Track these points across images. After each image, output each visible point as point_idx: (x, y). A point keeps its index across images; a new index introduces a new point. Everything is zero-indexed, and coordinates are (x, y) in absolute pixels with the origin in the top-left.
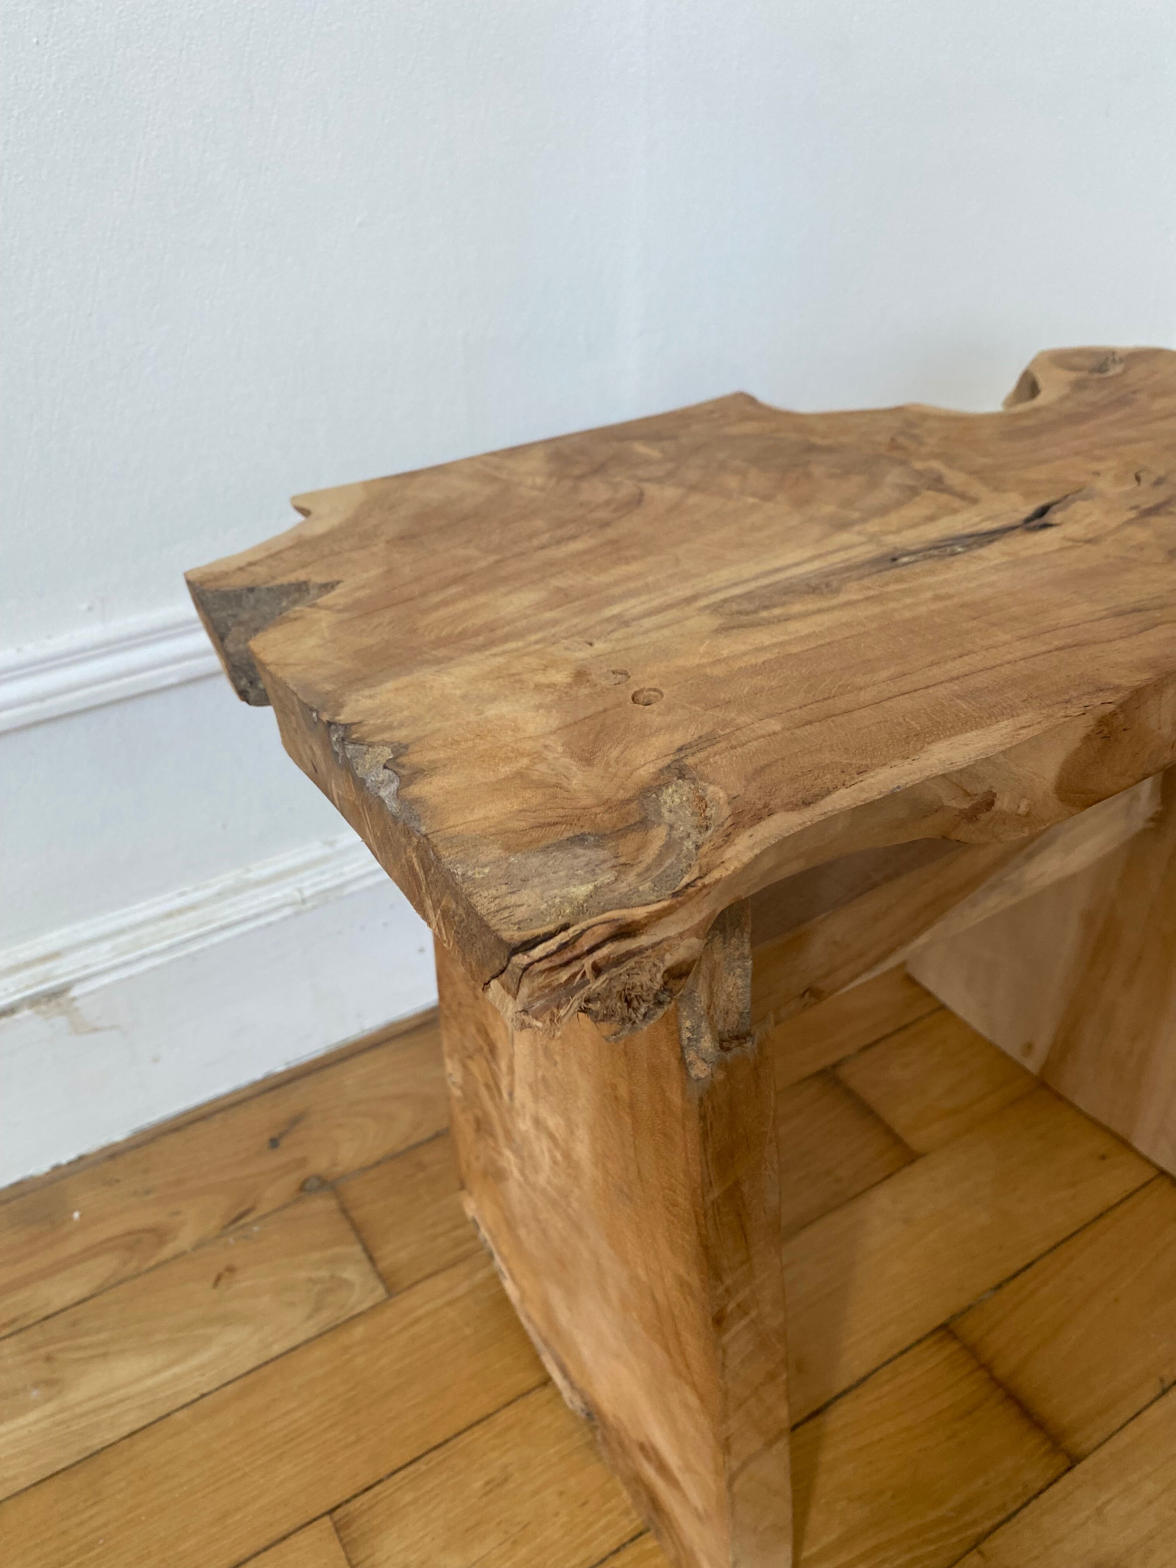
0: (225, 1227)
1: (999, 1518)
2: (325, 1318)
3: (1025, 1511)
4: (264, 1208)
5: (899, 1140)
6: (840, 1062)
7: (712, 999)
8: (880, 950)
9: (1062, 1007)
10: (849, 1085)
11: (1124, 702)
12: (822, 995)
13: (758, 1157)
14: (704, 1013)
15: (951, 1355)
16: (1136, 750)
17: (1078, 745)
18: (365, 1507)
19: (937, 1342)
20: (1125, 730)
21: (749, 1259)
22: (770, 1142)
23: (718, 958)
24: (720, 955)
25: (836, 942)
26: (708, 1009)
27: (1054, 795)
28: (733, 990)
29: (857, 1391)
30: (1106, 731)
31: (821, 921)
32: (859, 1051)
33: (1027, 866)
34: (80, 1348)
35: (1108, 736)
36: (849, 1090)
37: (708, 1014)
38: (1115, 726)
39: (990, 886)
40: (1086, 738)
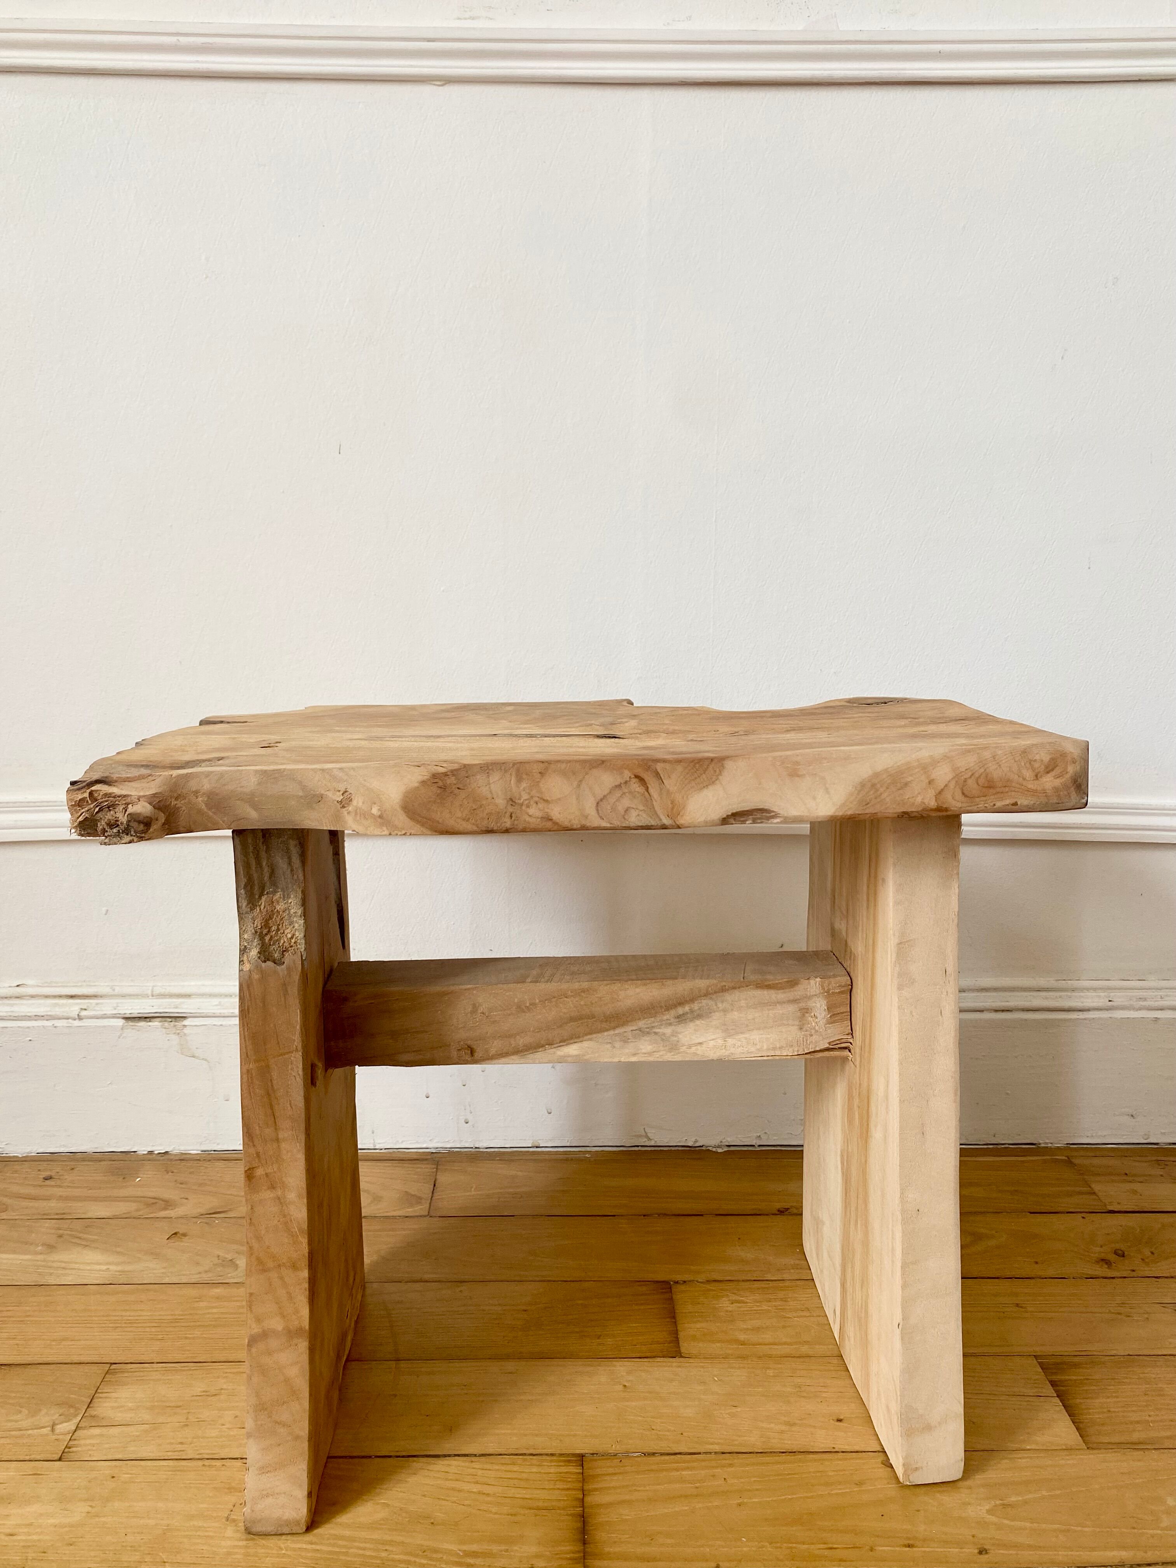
0: (203, 1215)
4: (229, 1214)
5: (676, 1340)
6: (685, 1282)
7: (269, 931)
8: (527, 1039)
9: (840, 1262)
10: (674, 1297)
11: (455, 770)
12: (476, 1055)
13: (286, 1056)
14: (256, 932)
15: (566, 1473)
16: (475, 807)
17: (416, 785)
18: (132, 1370)
19: (565, 1461)
20: (458, 788)
21: (277, 1140)
22: (297, 1050)
23: (278, 907)
24: (280, 907)
25: (483, 1013)
26: (261, 933)
27: (402, 812)
28: (292, 938)
29: (473, 1459)
30: (441, 784)
31: (469, 989)
32: (708, 1281)
33: (680, 1028)
34: (80, 1238)
35: (444, 788)
36: (671, 1299)
37: (262, 937)
38: (448, 783)
39: (640, 1030)
40: (423, 783)
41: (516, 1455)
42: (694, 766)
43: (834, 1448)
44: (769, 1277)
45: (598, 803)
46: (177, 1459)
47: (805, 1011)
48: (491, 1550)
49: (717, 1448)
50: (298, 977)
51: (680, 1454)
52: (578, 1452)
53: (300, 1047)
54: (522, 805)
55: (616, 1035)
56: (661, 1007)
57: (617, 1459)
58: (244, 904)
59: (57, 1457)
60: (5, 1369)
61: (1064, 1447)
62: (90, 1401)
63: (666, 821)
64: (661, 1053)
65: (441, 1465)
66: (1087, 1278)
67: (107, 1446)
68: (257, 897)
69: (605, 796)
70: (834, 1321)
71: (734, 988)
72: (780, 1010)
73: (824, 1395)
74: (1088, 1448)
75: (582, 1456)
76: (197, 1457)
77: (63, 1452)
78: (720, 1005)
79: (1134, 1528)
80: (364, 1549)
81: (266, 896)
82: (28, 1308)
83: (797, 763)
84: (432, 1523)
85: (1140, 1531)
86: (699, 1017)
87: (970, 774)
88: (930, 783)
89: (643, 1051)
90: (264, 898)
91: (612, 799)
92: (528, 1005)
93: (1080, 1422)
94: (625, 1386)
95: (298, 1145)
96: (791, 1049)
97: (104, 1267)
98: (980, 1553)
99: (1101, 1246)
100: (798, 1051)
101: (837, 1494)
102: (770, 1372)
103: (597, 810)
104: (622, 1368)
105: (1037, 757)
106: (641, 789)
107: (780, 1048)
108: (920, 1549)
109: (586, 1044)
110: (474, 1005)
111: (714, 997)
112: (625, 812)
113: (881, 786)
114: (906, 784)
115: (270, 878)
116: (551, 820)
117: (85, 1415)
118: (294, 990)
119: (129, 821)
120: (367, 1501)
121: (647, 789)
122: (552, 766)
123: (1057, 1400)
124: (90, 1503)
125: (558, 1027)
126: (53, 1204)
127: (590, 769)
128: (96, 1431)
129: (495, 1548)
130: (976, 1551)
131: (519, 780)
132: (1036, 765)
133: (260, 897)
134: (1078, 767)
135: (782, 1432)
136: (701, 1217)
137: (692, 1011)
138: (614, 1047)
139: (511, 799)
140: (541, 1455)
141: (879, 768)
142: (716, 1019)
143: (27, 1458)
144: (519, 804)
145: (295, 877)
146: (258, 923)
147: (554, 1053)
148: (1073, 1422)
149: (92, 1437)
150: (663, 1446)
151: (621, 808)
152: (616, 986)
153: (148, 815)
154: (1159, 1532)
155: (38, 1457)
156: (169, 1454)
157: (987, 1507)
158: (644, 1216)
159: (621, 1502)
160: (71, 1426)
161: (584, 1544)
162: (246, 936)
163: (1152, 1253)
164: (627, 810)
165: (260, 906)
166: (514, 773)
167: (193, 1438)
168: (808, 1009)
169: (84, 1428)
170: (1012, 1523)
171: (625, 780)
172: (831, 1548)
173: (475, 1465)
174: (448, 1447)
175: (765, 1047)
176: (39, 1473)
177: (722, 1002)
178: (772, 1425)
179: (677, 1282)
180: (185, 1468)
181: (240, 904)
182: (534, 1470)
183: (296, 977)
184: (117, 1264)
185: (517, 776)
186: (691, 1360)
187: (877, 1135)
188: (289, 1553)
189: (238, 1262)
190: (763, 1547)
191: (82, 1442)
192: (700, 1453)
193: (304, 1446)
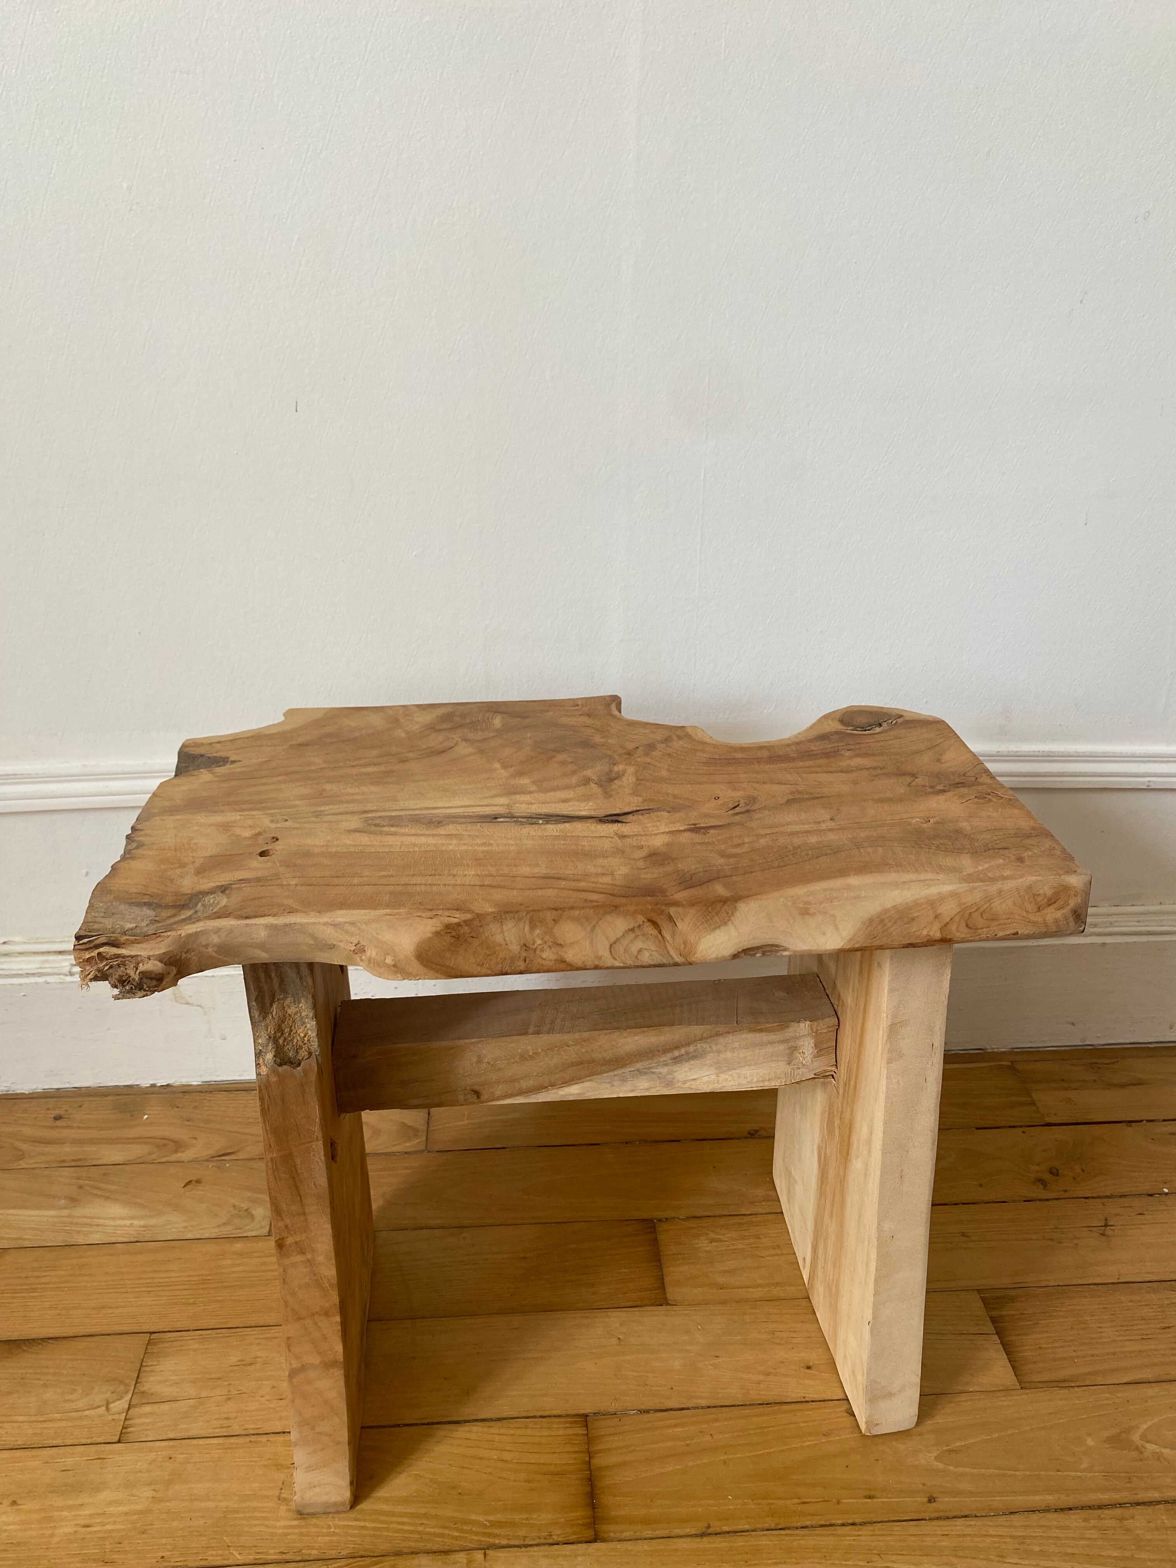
0: (213, 1157)
1: (516, 1542)
2: (227, 1230)
3: (536, 1549)
4: (241, 1156)
5: (663, 1287)
6: (667, 1219)
7: (282, 1034)
8: (531, 1083)
9: (813, 1228)
10: (659, 1237)
11: (468, 920)
12: (482, 1097)
13: (308, 1145)
14: (270, 1038)
15: (573, 1435)
16: (488, 953)
17: (430, 935)
18: (171, 1339)
19: (571, 1423)
20: (472, 937)
21: (304, 1214)
22: (317, 1139)
23: (289, 1011)
24: (291, 1010)
25: (488, 1063)
26: (275, 1037)
27: (416, 961)
28: (305, 1036)
29: (492, 1423)
30: (454, 933)
31: (473, 1043)
32: (687, 1218)
33: (676, 1068)
34: (99, 1188)
35: (457, 937)
36: (656, 1240)
37: (275, 1041)
38: (462, 932)
39: (638, 1070)
40: (437, 933)
41: (528, 1417)
42: (707, 909)
43: (804, 1397)
44: (744, 1212)
45: (611, 946)
46: (225, 1436)
47: (793, 1049)
48: (514, 1519)
49: (704, 1402)
50: (314, 1077)
51: (671, 1410)
52: (582, 1412)
53: (320, 1135)
54: (535, 950)
55: (615, 1075)
56: (658, 1051)
57: (617, 1417)
58: (256, 1014)
59: (116, 1439)
60: (53, 1344)
61: (1001, 1388)
62: (136, 1375)
63: (678, 959)
64: (658, 1089)
65: (462, 1432)
66: (1025, 1201)
67: (160, 1424)
68: (268, 1005)
69: (618, 939)
70: (804, 1266)
71: (729, 1033)
72: (770, 1049)
73: (795, 1341)
74: (1022, 1388)
75: (586, 1416)
76: (244, 1433)
77: (121, 1433)
78: (714, 1048)
79: (1058, 1471)
80: (403, 1523)
81: (277, 1003)
82: (63, 1273)
83: (809, 903)
84: (460, 1494)
85: (1065, 1473)
86: (694, 1057)
87: (976, 908)
88: (936, 917)
89: (641, 1088)
90: (275, 1006)
91: (625, 942)
92: (531, 1054)
93: (1016, 1361)
94: (619, 1339)
95: (324, 1216)
96: (779, 1081)
97: (128, 1222)
98: (930, 1501)
99: (1038, 1165)
100: (785, 1082)
101: (809, 1446)
102: (747, 1318)
103: (611, 952)
104: (615, 1318)
105: (1041, 892)
106: (655, 932)
107: (769, 1080)
108: (879, 1500)
109: (587, 1084)
110: (479, 1057)
111: (709, 1041)
112: (638, 952)
113: (889, 921)
114: (913, 919)
115: (280, 986)
116: (565, 962)
117: (136, 1391)
118: (312, 1090)
119: (141, 979)
120: (400, 1473)
121: (660, 932)
122: (565, 913)
123: (996, 1337)
124: (153, 1487)
125: (560, 1071)
126: (67, 1149)
127: (604, 915)
128: (148, 1409)
129: (517, 1517)
130: (926, 1500)
131: (533, 928)
132: (1039, 899)
133: (271, 1005)
134: (1079, 900)
135: (759, 1383)
136: (677, 1143)
137: (687, 1053)
138: (613, 1085)
139: (525, 945)
140: (550, 1416)
141: (889, 905)
142: (710, 1058)
143: (89, 1441)
144: (532, 949)
145: (305, 983)
146: (271, 1030)
147: (557, 1093)
148: (1010, 1361)
149: (146, 1415)
150: (656, 1403)
151: (634, 949)
152: (615, 1035)
153: (161, 971)
154: (1079, 1474)
155: (99, 1440)
156: (217, 1430)
157: (935, 1454)
158: (627, 1143)
159: (624, 1464)
160: (123, 1404)
161: (594, 1508)
162: (260, 1041)
163: (1083, 1171)
164: (640, 951)
165: (272, 1013)
166: (527, 922)
167: (237, 1412)
168: (796, 1047)
169: (135, 1406)
170: (956, 1470)
171: (638, 924)
172: (804, 1503)
173: (492, 1431)
174: (468, 1411)
175: (755, 1080)
176: (102, 1457)
177: (717, 1045)
178: (750, 1376)
179: (660, 1220)
180: (234, 1446)
181: (253, 1015)
182: (545, 1433)
183: (313, 1077)
184: (141, 1218)
185: (530, 923)
186: (675, 1308)
187: (857, 1165)
188: (337, 1531)
189: (253, 1212)
190: (746, 1504)
191: (137, 1421)
192: (688, 1409)
193: (345, 1449)
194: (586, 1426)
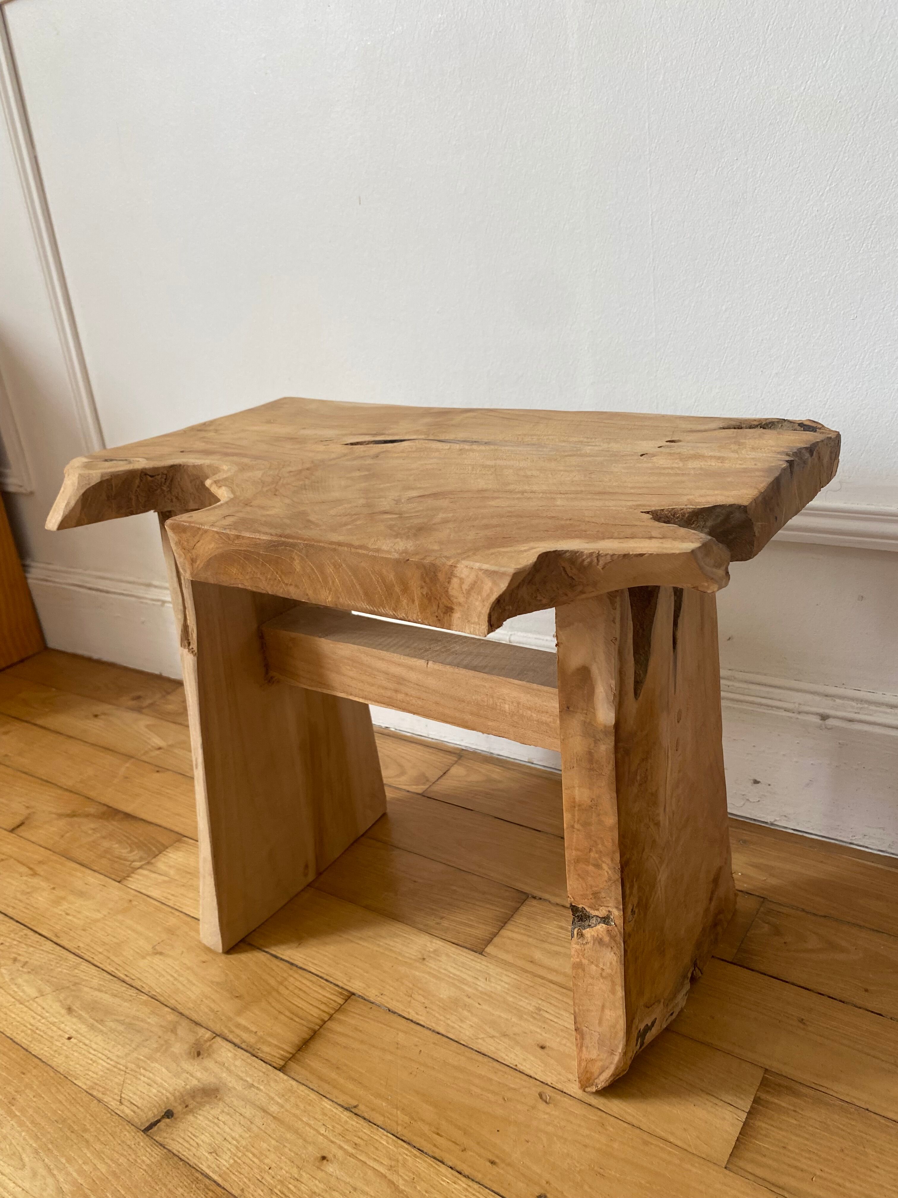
5: (490, 941)
6: (541, 899)
10: (522, 906)
15: (333, 1000)
18: (190, 844)
19: (339, 993)
36: (518, 908)
52: (353, 991)
57: (371, 1006)
59: (119, 880)
61: (706, 1157)
62: (158, 854)
67: (143, 882)
74: (726, 1168)
75: (353, 994)
77: (124, 878)
93: (742, 1143)
101: (483, 1099)
102: (531, 990)
104: (434, 944)
108: (497, 1169)
117: (150, 861)
123: (744, 1115)
150: (406, 1010)
156: (163, 899)
160: (139, 865)
169: (142, 868)
172: (438, 1134)
176: (106, 885)
179: (534, 897)
186: (485, 959)
191: (136, 876)
192: (423, 1026)
194: (346, 1000)
